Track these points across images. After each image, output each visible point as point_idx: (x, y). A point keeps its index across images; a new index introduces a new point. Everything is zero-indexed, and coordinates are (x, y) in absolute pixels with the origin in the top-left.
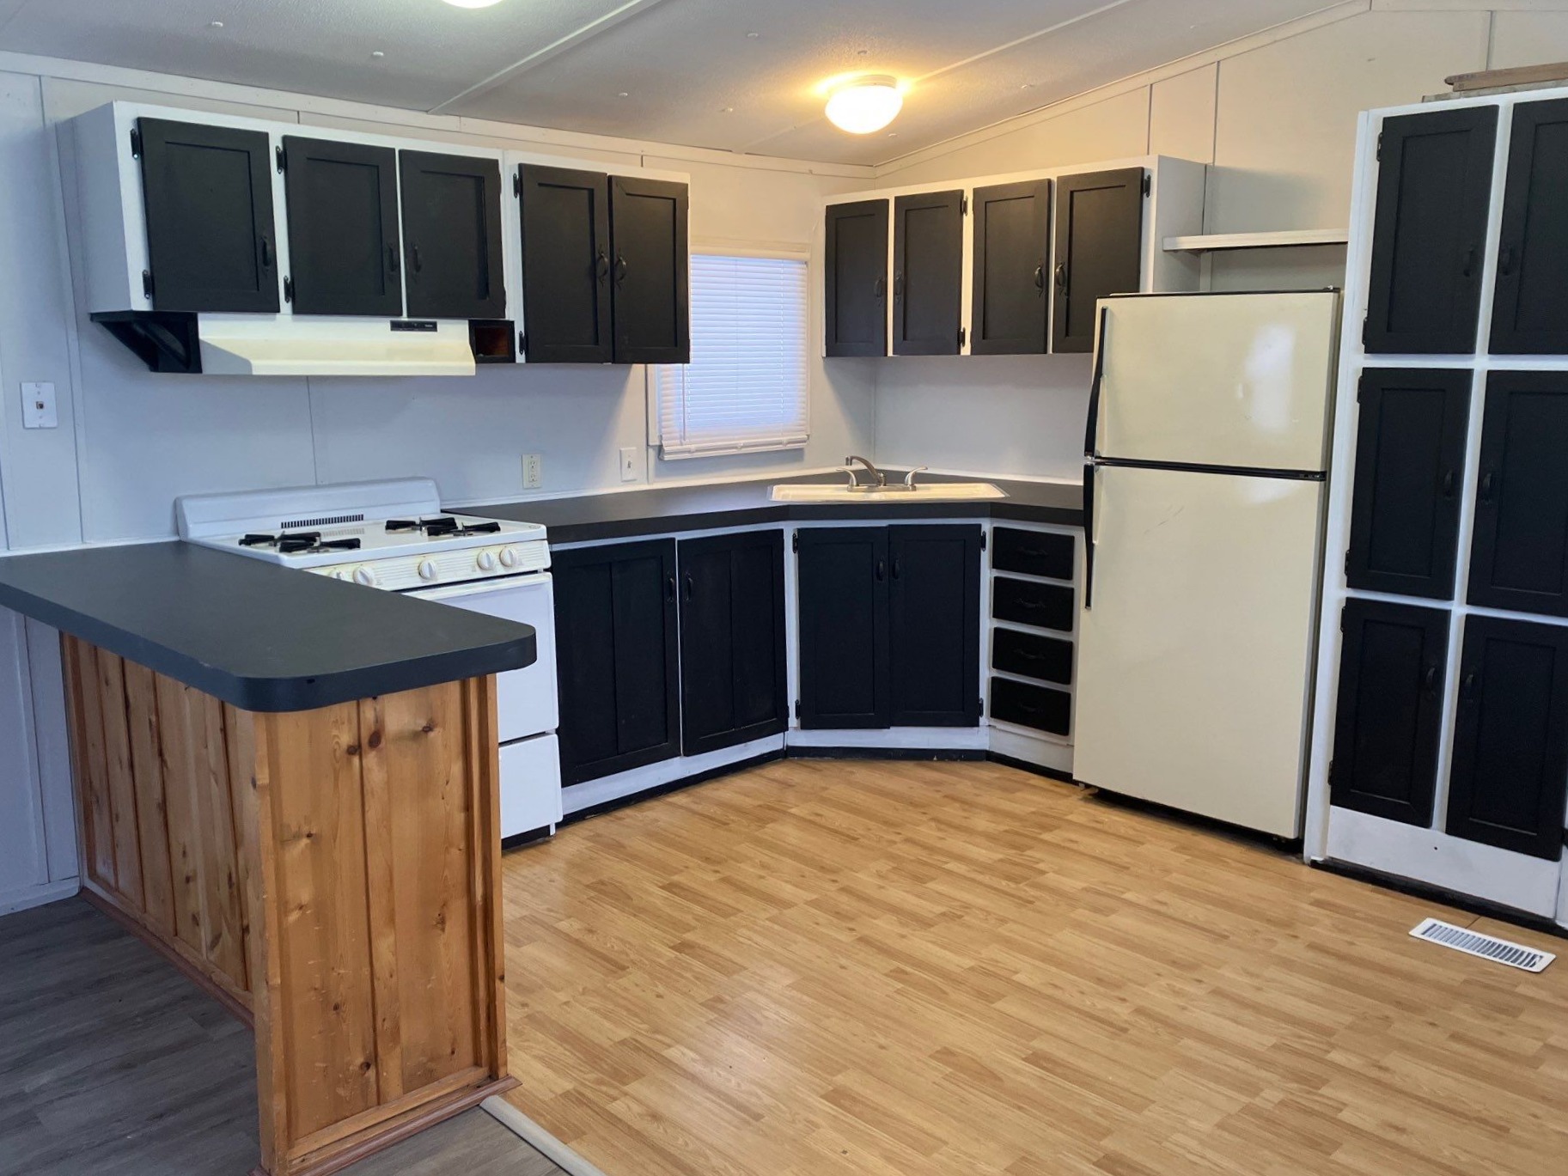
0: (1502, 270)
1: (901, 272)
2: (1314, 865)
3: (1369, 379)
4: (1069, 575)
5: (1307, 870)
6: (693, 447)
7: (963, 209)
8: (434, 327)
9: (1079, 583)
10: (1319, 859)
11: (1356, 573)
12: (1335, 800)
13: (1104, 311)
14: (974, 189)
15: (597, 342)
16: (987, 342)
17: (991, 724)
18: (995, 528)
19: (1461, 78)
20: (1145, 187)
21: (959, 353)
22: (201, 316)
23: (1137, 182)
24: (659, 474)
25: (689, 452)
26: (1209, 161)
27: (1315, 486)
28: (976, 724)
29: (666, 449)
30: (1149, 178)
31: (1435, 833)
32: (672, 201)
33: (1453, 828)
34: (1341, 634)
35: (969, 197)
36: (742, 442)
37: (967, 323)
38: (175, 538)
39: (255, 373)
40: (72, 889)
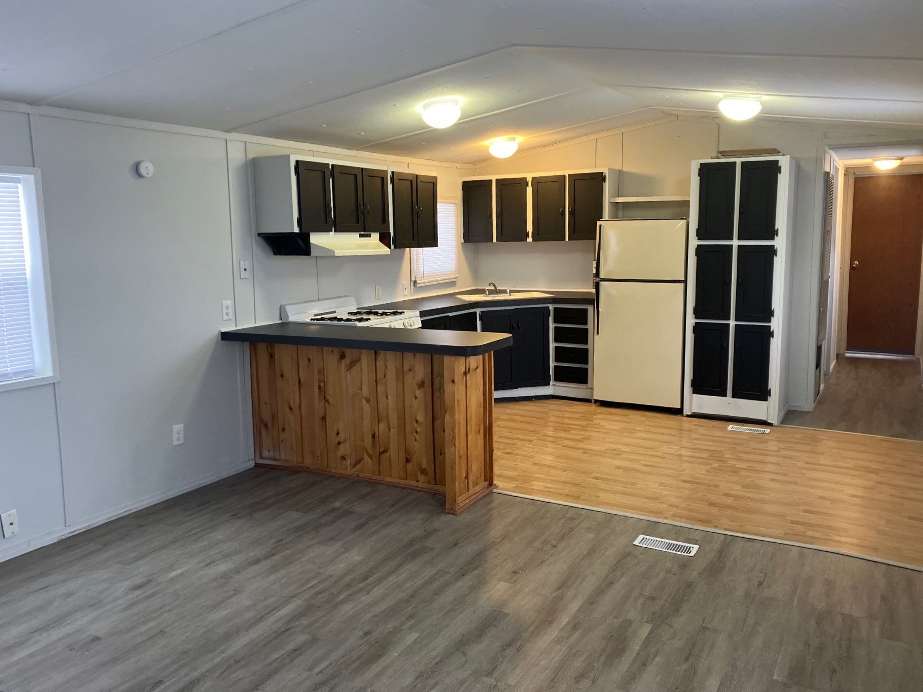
0: (741, 214)
1: (499, 209)
2: (688, 416)
3: (699, 249)
4: (586, 324)
5: (685, 419)
6: (426, 281)
7: (527, 185)
8: (369, 236)
9: (590, 326)
10: (689, 414)
11: (698, 313)
12: (695, 392)
13: (601, 226)
14: (533, 178)
15: (414, 240)
16: (539, 236)
17: (555, 384)
18: (555, 308)
19: (723, 152)
20: (604, 179)
21: (527, 241)
22: (311, 234)
23: (599, 178)
24: (415, 293)
25: (425, 283)
26: (621, 169)
27: (683, 285)
28: (549, 385)
29: (418, 282)
30: (605, 176)
31: (729, 399)
32: (432, 184)
33: (734, 397)
34: (694, 335)
35: (530, 180)
36: (440, 279)
37: (530, 228)
38: (281, 322)
39: (336, 255)
40: (252, 464)
